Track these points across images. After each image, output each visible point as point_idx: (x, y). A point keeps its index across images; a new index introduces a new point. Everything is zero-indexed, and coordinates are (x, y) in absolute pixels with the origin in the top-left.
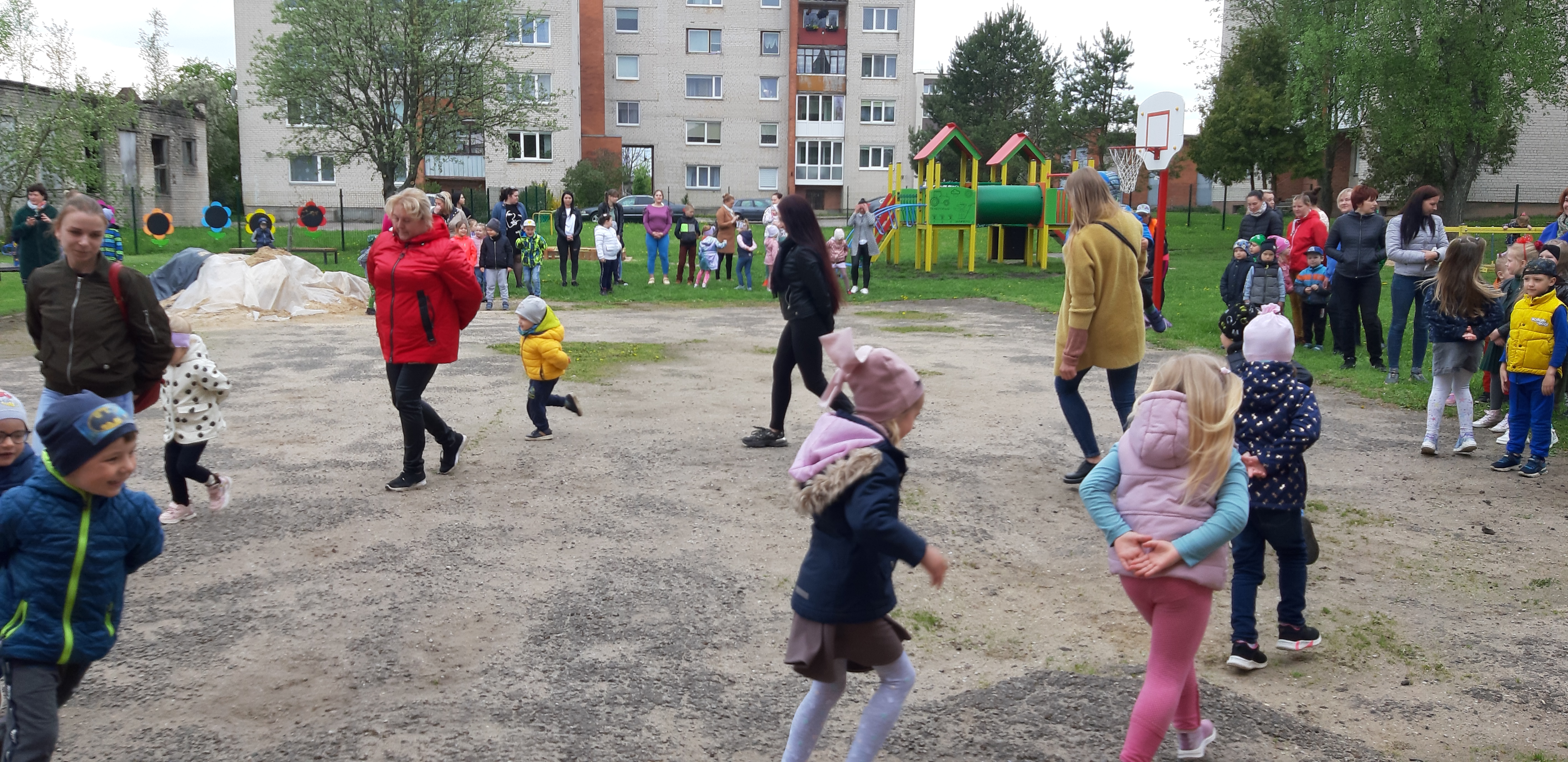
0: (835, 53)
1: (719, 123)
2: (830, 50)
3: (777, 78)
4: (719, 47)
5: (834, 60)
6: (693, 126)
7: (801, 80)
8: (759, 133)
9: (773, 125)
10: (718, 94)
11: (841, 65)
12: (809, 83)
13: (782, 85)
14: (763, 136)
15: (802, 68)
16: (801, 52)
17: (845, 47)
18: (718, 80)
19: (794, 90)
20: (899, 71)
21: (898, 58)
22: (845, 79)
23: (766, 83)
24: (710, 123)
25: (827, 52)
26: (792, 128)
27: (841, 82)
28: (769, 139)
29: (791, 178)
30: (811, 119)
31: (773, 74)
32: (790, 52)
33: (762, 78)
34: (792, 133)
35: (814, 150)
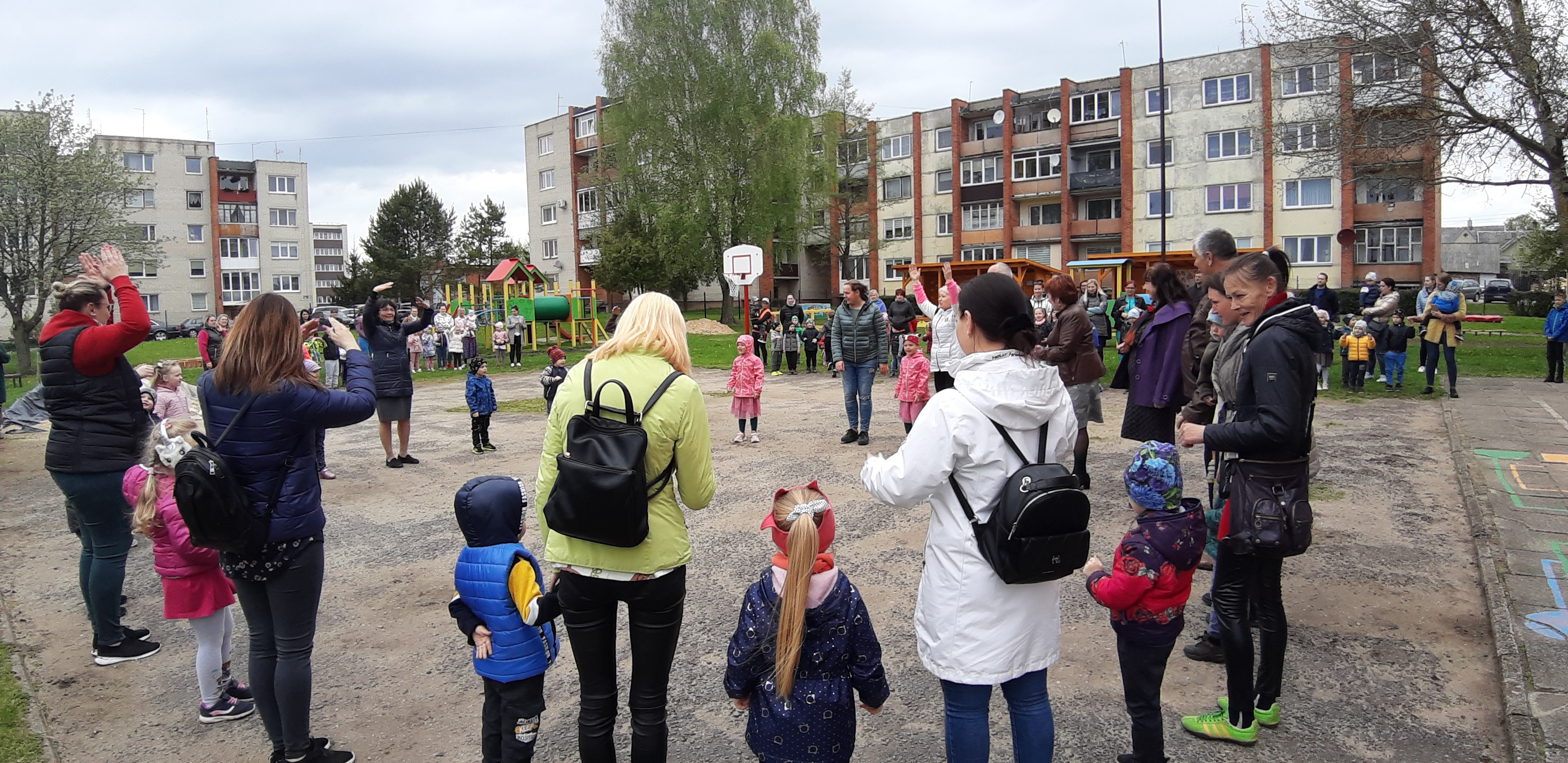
0: (247, 207)
1: (155, 261)
2: (244, 205)
3: (201, 226)
4: (152, 203)
5: (247, 213)
7: (223, 228)
8: (189, 267)
9: (200, 261)
10: (153, 238)
11: (254, 216)
12: (229, 230)
13: (206, 232)
14: (192, 270)
15: (222, 218)
16: (221, 207)
17: (255, 203)
18: (152, 228)
19: (217, 234)
20: (298, 222)
21: (297, 212)
22: (257, 227)
23: (193, 230)
24: (147, 261)
25: (241, 207)
26: (216, 264)
27: (254, 228)
28: (197, 271)
29: (219, 301)
30: (232, 256)
31: (198, 223)
32: (211, 207)
33: (189, 226)
34: (217, 267)
35: (236, 279)
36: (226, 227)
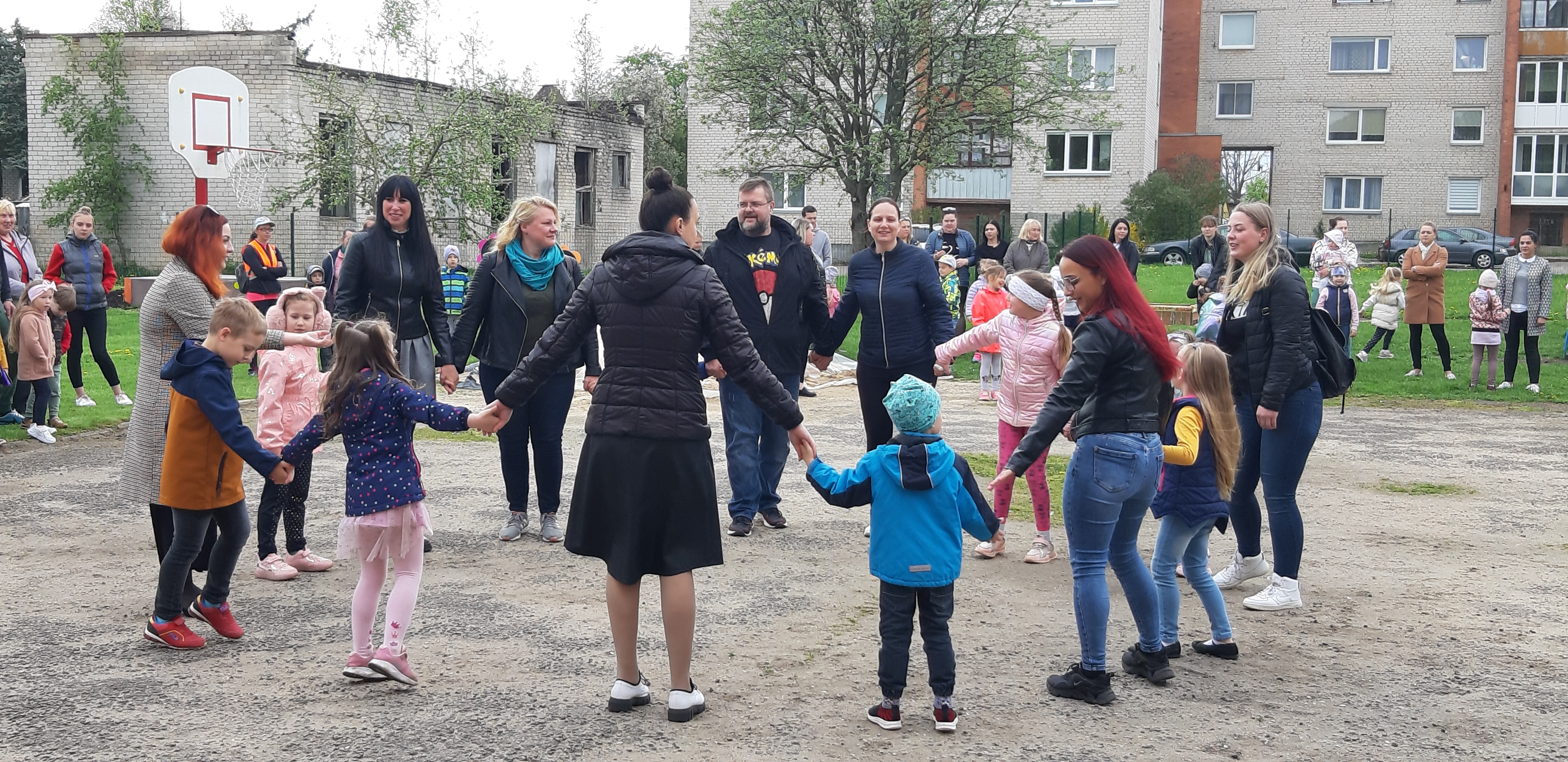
1: (1384, 110)
3: (1484, 37)
6: (1340, 116)
7: (1526, 39)
8: (1450, 123)
9: (1475, 111)
10: (1383, 65)
12: (1541, 43)
13: (1493, 49)
14: (1457, 129)
15: (1528, 19)
18: (1384, 44)
19: (1513, 55)
23: (1466, 47)
24: (1366, 111)
26: (1508, 115)
28: (1467, 132)
29: (1505, 194)
30: (1541, 101)
31: (1479, 31)
33: (1459, 38)
34: (1508, 123)
35: (1546, 148)
36: (1535, 37)
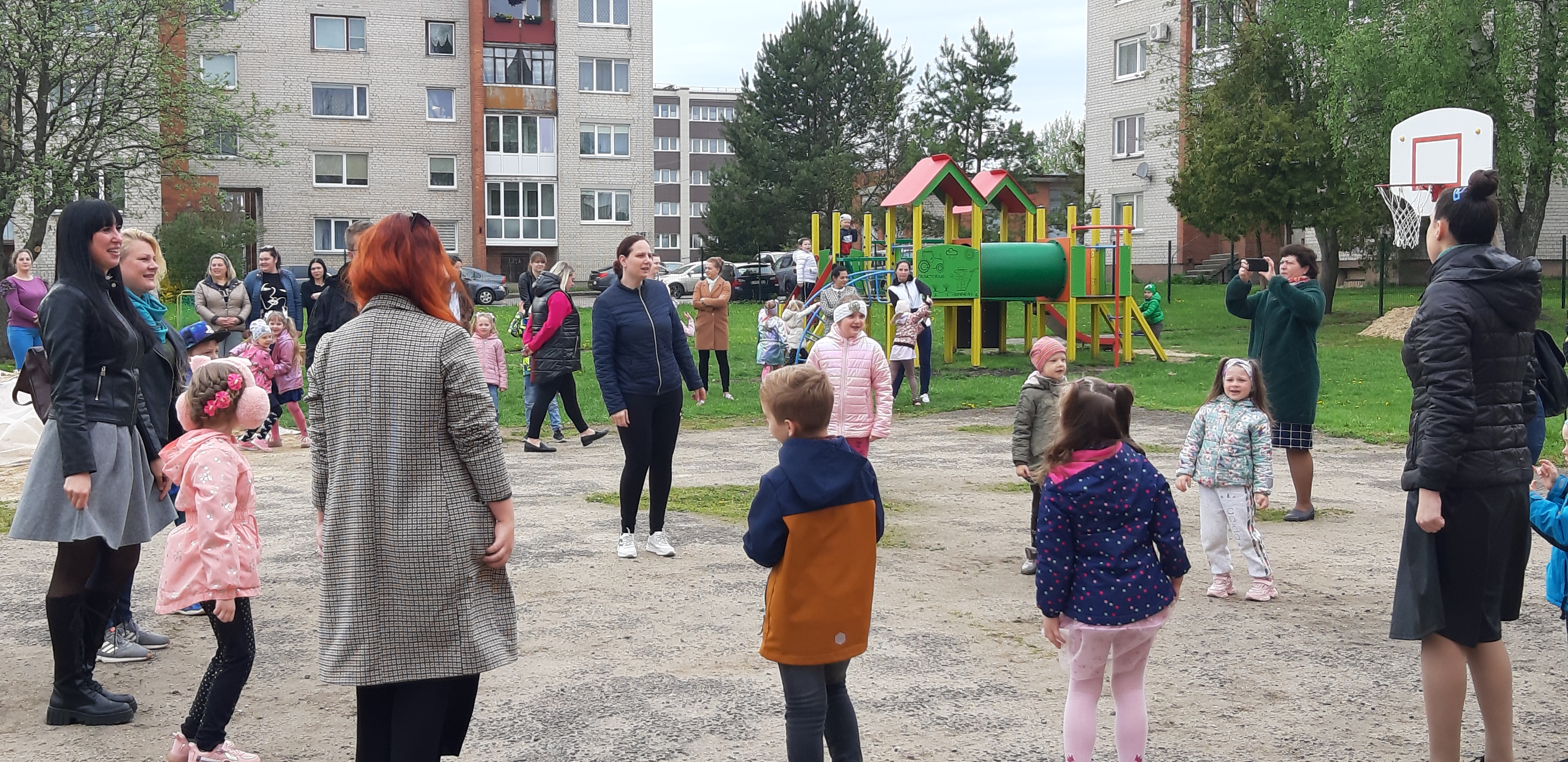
0: (538, 54)
1: (365, 156)
2: (531, 50)
3: (451, 90)
4: (361, 43)
5: (537, 65)
6: (324, 159)
7: (490, 94)
8: (426, 170)
9: (448, 158)
10: (362, 112)
11: (549, 73)
12: (502, 98)
13: (460, 101)
14: (433, 175)
15: (490, 75)
16: (488, 52)
17: (553, 47)
18: (362, 91)
19: (479, 106)
20: (633, 83)
21: (631, 64)
22: (555, 93)
23: (435, 97)
24: (350, 155)
25: (526, 54)
26: (477, 164)
27: (549, 97)
28: (442, 178)
29: (479, 238)
30: (506, 150)
31: (446, 85)
32: (471, 53)
33: (430, 89)
34: (478, 170)
35: (512, 195)
36: (497, 92)
